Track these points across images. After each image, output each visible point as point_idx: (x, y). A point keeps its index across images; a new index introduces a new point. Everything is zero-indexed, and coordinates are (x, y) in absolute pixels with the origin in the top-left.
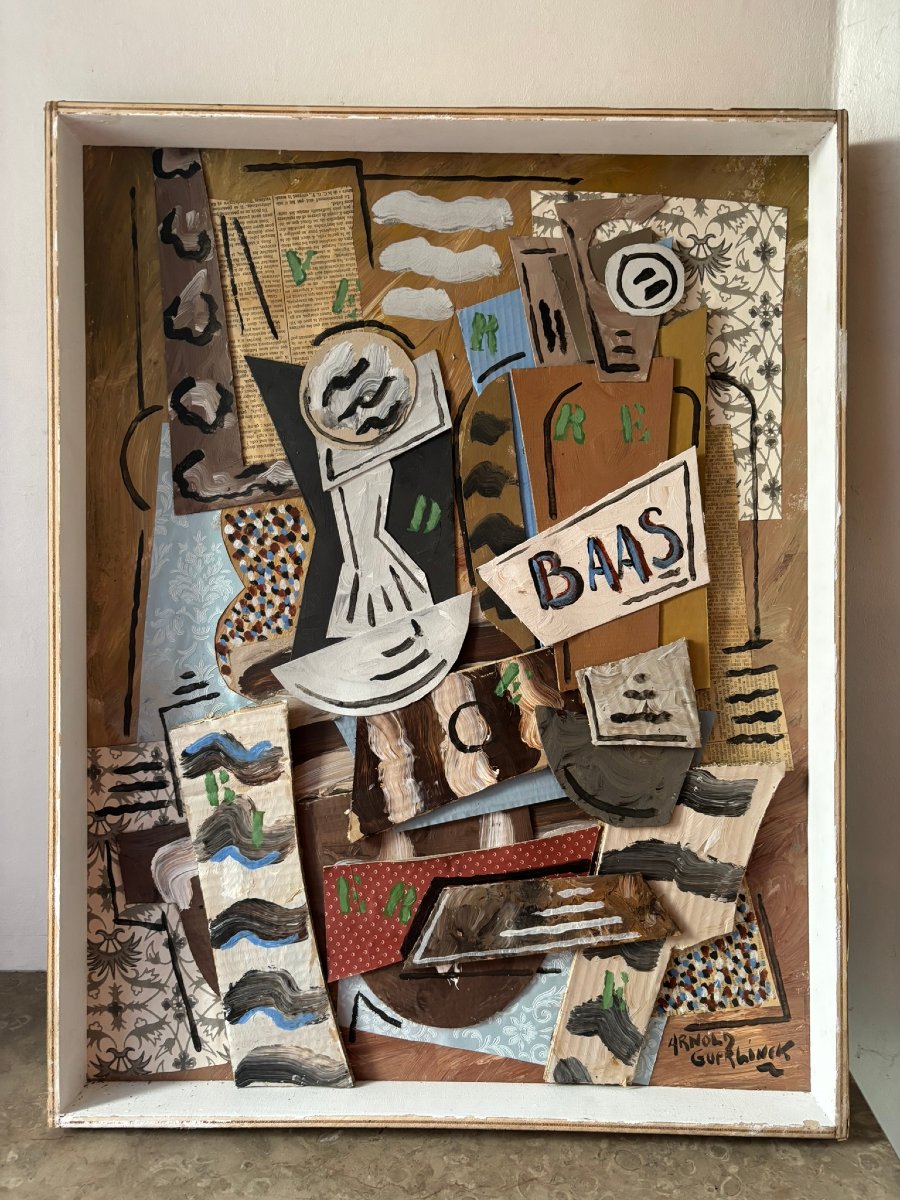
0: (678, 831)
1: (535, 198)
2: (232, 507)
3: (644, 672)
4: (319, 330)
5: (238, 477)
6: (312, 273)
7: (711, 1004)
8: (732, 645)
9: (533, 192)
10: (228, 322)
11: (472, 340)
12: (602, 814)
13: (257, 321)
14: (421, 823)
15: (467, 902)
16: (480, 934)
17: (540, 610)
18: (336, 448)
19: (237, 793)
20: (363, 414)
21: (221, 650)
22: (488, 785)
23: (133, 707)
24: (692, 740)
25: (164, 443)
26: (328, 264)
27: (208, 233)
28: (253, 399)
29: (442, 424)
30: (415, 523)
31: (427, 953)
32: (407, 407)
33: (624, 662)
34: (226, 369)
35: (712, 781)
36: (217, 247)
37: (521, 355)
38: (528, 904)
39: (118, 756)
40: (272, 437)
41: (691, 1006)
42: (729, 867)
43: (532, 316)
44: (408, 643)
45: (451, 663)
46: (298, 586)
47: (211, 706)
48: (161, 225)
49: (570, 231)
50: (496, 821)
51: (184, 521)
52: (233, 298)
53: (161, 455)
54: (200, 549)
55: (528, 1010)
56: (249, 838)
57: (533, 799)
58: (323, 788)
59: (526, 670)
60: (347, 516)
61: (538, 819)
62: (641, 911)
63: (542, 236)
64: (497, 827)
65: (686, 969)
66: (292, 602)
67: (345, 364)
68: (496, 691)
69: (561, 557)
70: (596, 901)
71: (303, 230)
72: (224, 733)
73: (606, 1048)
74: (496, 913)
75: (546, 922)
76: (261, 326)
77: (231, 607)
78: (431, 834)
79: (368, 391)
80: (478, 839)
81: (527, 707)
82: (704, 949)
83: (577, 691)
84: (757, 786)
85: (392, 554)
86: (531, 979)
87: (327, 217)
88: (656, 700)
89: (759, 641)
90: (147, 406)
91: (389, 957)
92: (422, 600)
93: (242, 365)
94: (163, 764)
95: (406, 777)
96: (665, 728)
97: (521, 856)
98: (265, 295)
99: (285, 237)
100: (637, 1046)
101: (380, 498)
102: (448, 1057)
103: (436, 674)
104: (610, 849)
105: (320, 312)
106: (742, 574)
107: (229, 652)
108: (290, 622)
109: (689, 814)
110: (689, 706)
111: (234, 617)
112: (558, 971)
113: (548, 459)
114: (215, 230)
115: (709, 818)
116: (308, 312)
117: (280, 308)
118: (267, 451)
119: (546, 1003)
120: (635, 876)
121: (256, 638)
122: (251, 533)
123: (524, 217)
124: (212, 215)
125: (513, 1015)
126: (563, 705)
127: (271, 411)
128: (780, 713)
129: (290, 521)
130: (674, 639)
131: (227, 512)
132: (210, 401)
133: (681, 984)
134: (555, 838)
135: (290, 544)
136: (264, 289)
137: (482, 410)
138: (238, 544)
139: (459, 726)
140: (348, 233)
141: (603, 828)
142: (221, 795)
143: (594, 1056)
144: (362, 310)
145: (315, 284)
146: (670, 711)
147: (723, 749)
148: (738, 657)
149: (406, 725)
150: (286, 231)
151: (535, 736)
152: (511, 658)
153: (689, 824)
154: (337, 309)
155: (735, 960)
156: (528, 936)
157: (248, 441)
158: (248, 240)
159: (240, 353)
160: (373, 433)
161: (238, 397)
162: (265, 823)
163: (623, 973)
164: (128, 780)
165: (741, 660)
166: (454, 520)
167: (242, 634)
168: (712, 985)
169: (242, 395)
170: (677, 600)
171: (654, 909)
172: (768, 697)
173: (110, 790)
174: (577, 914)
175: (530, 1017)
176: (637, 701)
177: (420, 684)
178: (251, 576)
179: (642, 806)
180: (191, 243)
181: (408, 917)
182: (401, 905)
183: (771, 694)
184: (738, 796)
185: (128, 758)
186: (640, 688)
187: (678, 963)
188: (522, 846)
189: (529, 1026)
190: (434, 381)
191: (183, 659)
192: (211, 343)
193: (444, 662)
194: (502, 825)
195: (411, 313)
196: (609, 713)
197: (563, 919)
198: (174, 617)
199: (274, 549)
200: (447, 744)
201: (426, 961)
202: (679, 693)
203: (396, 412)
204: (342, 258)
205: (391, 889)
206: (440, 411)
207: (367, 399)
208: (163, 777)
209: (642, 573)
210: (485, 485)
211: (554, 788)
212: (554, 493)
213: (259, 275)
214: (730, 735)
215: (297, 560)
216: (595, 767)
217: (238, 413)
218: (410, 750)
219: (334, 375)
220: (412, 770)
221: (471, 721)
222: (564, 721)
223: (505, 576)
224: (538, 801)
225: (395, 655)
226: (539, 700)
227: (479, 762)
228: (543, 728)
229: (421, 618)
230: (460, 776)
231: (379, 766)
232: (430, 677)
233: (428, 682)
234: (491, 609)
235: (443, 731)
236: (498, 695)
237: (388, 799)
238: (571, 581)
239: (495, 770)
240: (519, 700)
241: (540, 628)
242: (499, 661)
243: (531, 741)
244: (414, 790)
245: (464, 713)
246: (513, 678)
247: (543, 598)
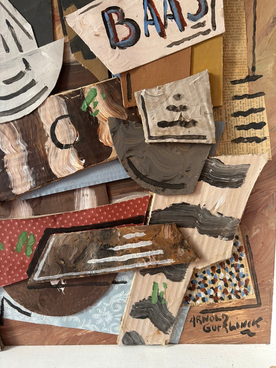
0: (199, 197)
3: (180, 93)
7: (216, 299)
8: (237, 79)
12: (151, 187)
14: (35, 195)
15: (66, 243)
16: (75, 262)
17: (110, 48)
22: (77, 169)
24: (210, 139)
31: (42, 274)
33: (167, 86)
35: (221, 166)
38: (105, 243)
41: (204, 300)
42: (230, 219)
44: (21, 75)
45: (51, 88)
50: (85, 193)
55: (107, 305)
57: (108, 179)
59: (102, 93)
61: (112, 191)
62: (175, 246)
64: (86, 197)
65: (201, 280)
68: (82, 108)
69: (125, 12)
70: (147, 240)
73: (153, 325)
74: (85, 249)
75: (116, 254)
78: (43, 201)
80: (74, 204)
81: (103, 119)
82: (213, 268)
83: (136, 107)
84: (250, 169)
85: (7, 11)
86: (109, 287)
88: (188, 112)
89: (254, 76)
91: (20, 276)
92: (30, 45)
95: (23, 165)
96: (192, 131)
97: (101, 214)
100: (172, 324)
102: (60, 332)
103: (40, 96)
104: (156, 209)
106: (245, 30)
109: (206, 187)
110: (209, 116)
112: (125, 282)
115: (219, 189)
119: (118, 301)
120: (171, 225)
125: (98, 308)
126: (127, 117)
128: (265, 124)
130: (200, 71)
133: (199, 288)
134: (122, 203)
139: (57, 131)
141: (152, 197)
143: (146, 330)
146: (196, 119)
147: (229, 146)
148: (240, 86)
149: (21, 131)
151: (108, 138)
152: (92, 85)
153: (206, 193)
155: (231, 273)
156: (105, 262)
163: (164, 283)
165: (242, 88)
168: (217, 288)
170: (203, 45)
171: (183, 245)
172: (258, 113)
174: (135, 248)
175: (108, 309)
176: (175, 113)
177: (30, 103)
179: (177, 181)
181: (30, 252)
182: (26, 245)
183: (259, 111)
184: (237, 175)
186: (177, 104)
187: (197, 276)
188: (102, 208)
189: (108, 313)
193: (46, 88)
194: (89, 196)
196: (156, 121)
197: (127, 252)
200: (49, 143)
201: (42, 278)
202: (202, 107)
205: (19, 235)
209: (180, 24)
211: (122, 172)
214: (233, 137)
216: (147, 158)
218: (25, 147)
220: (27, 160)
221: (66, 128)
222: (127, 128)
223: (85, 23)
224: (111, 181)
225: (12, 83)
226: (111, 114)
227: (71, 155)
228: (113, 132)
229: (29, 57)
230: (58, 164)
231: (4, 158)
232: (37, 98)
233: (35, 101)
234: (79, 51)
235: (46, 135)
236: (83, 110)
237: (12, 179)
238: (132, 29)
239: (82, 160)
240: (97, 113)
241: (110, 62)
242: (84, 87)
243: (106, 141)
244: (28, 174)
245: (61, 122)
246: (93, 99)
247: (112, 40)
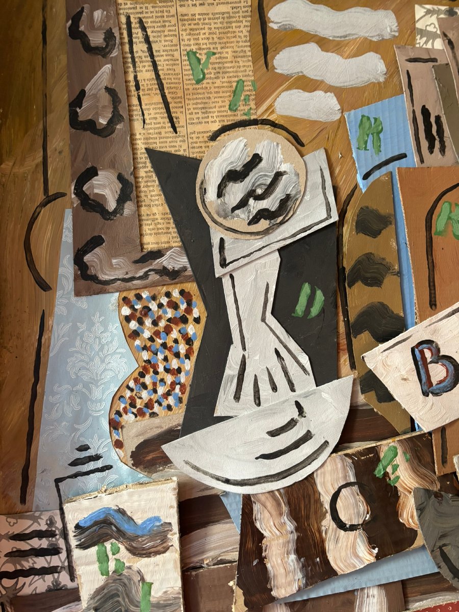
1: (419, 11)
2: (130, 289)
4: (216, 127)
5: (136, 262)
6: (210, 73)
9: (417, 7)
10: (131, 116)
11: (358, 141)
13: (158, 116)
14: (301, 596)
17: (421, 396)
18: (229, 237)
19: (127, 564)
20: (255, 206)
21: (115, 425)
22: (367, 563)
23: (30, 477)
25: (67, 228)
26: (226, 65)
27: (113, 31)
28: (151, 188)
29: (329, 216)
30: (300, 309)
32: (297, 199)
34: (127, 159)
36: (122, 44)
37: (403, 156)
39: (14, 523)
40: (168, 226)
43: (415, 120)
44: (292, 424)
45: (333, 442)
46: (188, 365)
47: (103, 479)
48: (70, 22)
49: (450, 43)
50: (371, 593)
51: (84, 302)
52: (136, 93)
53: (64, 239)
54: (98, 328)
56: (137, 606)
58: (207, 558)
59: (405, 453)
60: (236, 301)
61: (409, 590)
63: (424, 46)
64: (371, 598)
66: (183, 380)
67: (239, 159)
68: (376, 472)
69: (440, 346)
71: (203, 31)
72: (116, 508)
76: (162, 121)
77: (125, 385)
78: (309, 604)
79: (259, 185)
81: (405, 489)
85: (278, 337)
87: (226, 20)
90: (51, 192)
92: (305, 382)
93: (142, 156)
94: (57, 532)
95: (288, 553)
98: (166, 91)
99: (186, 38)
101: (268, 285)
103: (318, 455)
105: (217, 109)
107: (122, 427)
108: (180, 400)
111: (128, 394)
113: (429, 253)
114: (120, 29)
116: (205, 110)
117: (180, 105)
118: (164, 238)
121: (148, 415)
122: (146, 315)
123: (408, 29)
124: (118, 14)
126: (439, 487)
127: (169, 201)
129: (183, 304)
131: (124, 294)
132: (111, 190)
134: (425, 610)
135: (182, 326)
136: (165, 86)
137: (367, 205)
138: (133, 325)
139: (340, 504)
140: (245, 36)
142: (112, 566)
144: (257, 108)
145: (213, 83)
149: (289, 503)
150: (188, 32)
151: (412, 517)
152: (390, 440)
154: (233, 107)
157: (146, 229)
158: (151, 39)
159: (141, 146)
160: (264, 224)
161: (137, 187)
162: (152, 593)
164: (24, 546)
166: (336, 307)
167: (135, 410)
169: (142, 185)
173: (6, 555)
177: (303, 465)
178: (145, 355)
180: (97, 39)
185: (25, 525)
190: (323, 177)
191: (79, 433)
192: (114, 135)
193: (326, 443)
194: (376, 598)
195: (301, 114)
198: (71, 393)
199: (168, 330)
200: (328, 522)
203: (286, 204)
204: (239, 59)
206: (328, 205)
207: (259, 191)
208: (56, 545)
210: (368, 275)
211: (426, 564)
212: (434, 285)
213: (160, 73)
215: (189, 341)
217: (138, 202)
218: (293, 527)
219: (228, 169)
220: (295, 547)
221: (352, 500)
222: (440, 503)
223: (389, 364)
224: (411, 576)
225: (279, 435)
226: (417, 482)
227: (358, 540)
228: (421, 509)
229: (304, 399)
230: (340, 553)
231: (263, 542)
232: (313, 458)
233: (311, 463)
234: (371, 391)
235: (324, 509)
236: (377, 476)
237: (272, 575)
238: (449, 369)
239: (374, 549)
240: (397, 481)
241: (421, 414)
242: (379, 443)
243: (408, 521)
244: (296, 567)
245: (345, 492)
246: (392, 460)
247: (424, 385)
